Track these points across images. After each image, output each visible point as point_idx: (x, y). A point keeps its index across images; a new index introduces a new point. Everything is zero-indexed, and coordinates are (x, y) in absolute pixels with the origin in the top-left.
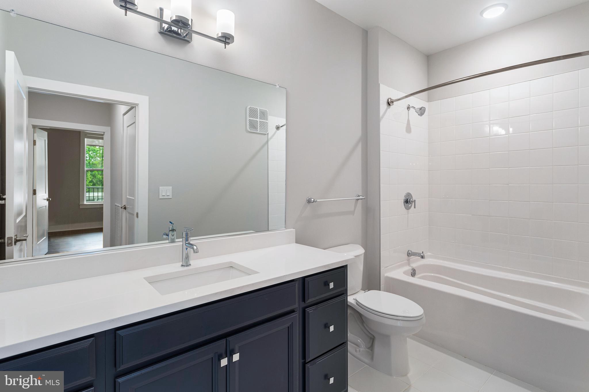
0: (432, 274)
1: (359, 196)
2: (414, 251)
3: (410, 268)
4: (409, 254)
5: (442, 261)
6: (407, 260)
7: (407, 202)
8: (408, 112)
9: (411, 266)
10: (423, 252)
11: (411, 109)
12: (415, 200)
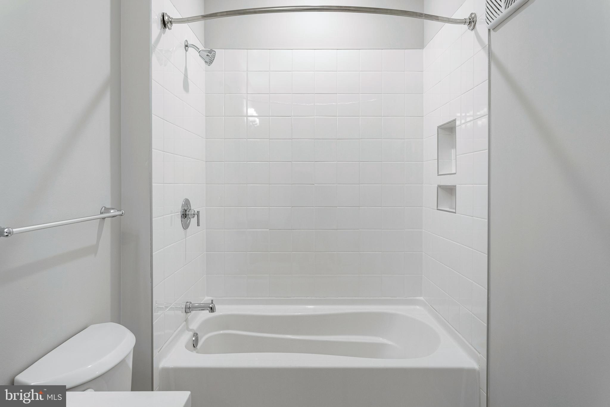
0: (221, 332)
1: (107, 210)
2: (196, 302)
3: (191, 333)
4: (188, 309)
5: (261, 307)
6: (185, 321)
7: (185, 215)
8: (186, 53)
9: (191, 330)
10: (212, 301)
11: (190, 49)
12: (198, 212)
